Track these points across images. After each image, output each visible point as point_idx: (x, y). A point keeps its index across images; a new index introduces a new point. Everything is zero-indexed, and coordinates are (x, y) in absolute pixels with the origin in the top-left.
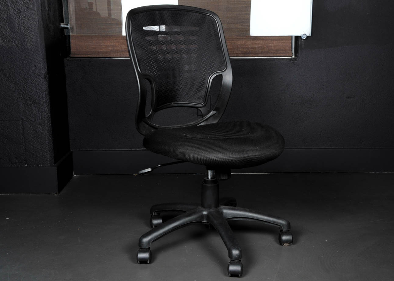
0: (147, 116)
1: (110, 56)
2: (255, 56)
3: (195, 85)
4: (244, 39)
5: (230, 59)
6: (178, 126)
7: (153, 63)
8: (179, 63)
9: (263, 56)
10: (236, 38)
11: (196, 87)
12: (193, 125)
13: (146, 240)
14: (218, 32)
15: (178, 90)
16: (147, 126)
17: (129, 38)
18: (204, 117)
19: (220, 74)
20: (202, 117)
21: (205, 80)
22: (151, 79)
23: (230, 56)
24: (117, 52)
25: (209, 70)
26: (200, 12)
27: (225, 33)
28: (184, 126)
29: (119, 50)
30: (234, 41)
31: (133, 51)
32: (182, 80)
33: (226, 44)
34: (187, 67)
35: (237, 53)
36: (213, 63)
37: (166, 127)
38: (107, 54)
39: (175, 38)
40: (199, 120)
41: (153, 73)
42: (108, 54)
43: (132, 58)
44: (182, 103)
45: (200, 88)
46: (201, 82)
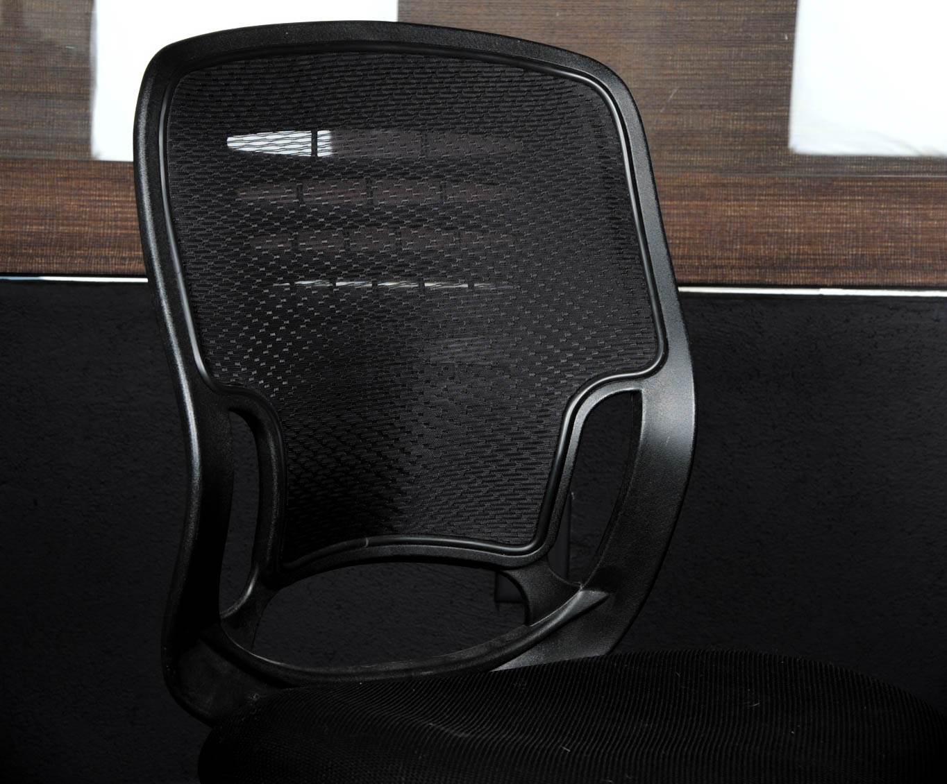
0: (227, 613)
1: (30, 267)
2: (817, 280)
3: (494, 446)
4: (758, 192)
5: (679, 294)
6: (395, 666)
7: (274, 326)
8: (409, 329)
9: (862, 281)
10: (715, 185)
11: (500, 456)
12: (475, 663)
14: (623, 168)
15: (401, 470)
16: (224, 666)
17: (152, 197)
18: (536, 619)
19: (630, 387)
20: (528, 622)
21: (546, 421)
22: (262, 415)
23: (679, 278)
24: (71, 248)
25: (568, 368)
26: (530, 61)
27: (653, 156)
28: (424, 669)
29: (80, 235)
30: (702, 198)
31: (172, 262)
32: (421, 419)
33: (660, 215)
34: (455, 349)
35: (718, 262)
36: (594, 327)
37: (326, 675)
38: (12, 255)
39: (391, 196)
40: (507, 637)
41: (273, 382)
42: (22, 255)
43: (161, 285)
44: (419, 542)
45: (519, 465)
46: (527, 433)
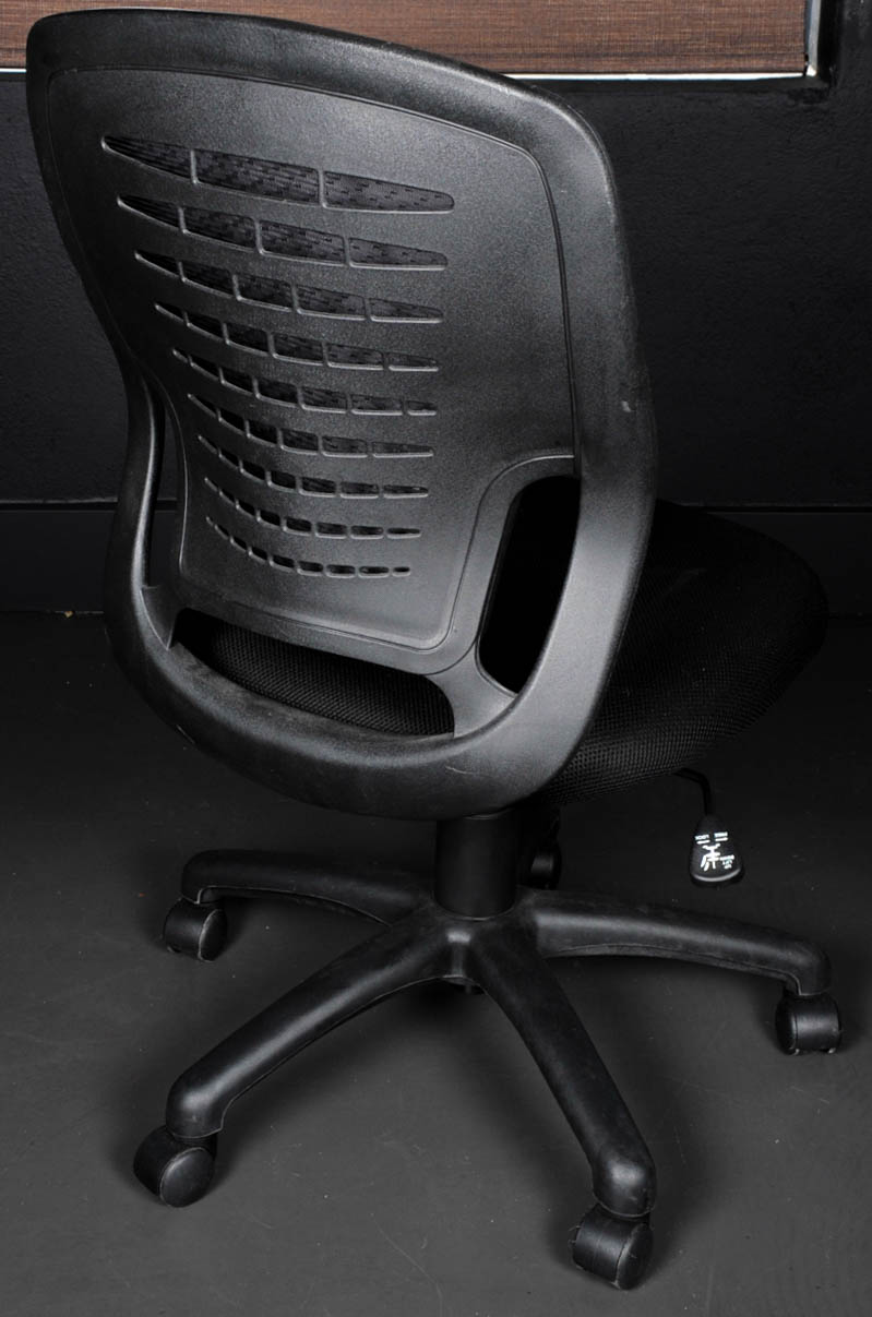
13: (197, 1100)
35: (539, 51)
